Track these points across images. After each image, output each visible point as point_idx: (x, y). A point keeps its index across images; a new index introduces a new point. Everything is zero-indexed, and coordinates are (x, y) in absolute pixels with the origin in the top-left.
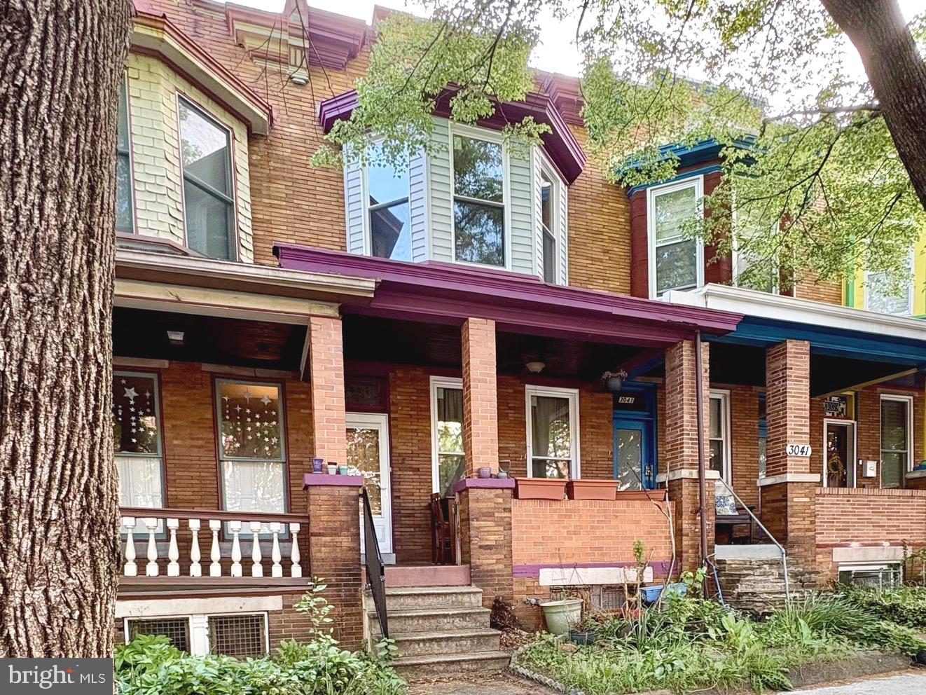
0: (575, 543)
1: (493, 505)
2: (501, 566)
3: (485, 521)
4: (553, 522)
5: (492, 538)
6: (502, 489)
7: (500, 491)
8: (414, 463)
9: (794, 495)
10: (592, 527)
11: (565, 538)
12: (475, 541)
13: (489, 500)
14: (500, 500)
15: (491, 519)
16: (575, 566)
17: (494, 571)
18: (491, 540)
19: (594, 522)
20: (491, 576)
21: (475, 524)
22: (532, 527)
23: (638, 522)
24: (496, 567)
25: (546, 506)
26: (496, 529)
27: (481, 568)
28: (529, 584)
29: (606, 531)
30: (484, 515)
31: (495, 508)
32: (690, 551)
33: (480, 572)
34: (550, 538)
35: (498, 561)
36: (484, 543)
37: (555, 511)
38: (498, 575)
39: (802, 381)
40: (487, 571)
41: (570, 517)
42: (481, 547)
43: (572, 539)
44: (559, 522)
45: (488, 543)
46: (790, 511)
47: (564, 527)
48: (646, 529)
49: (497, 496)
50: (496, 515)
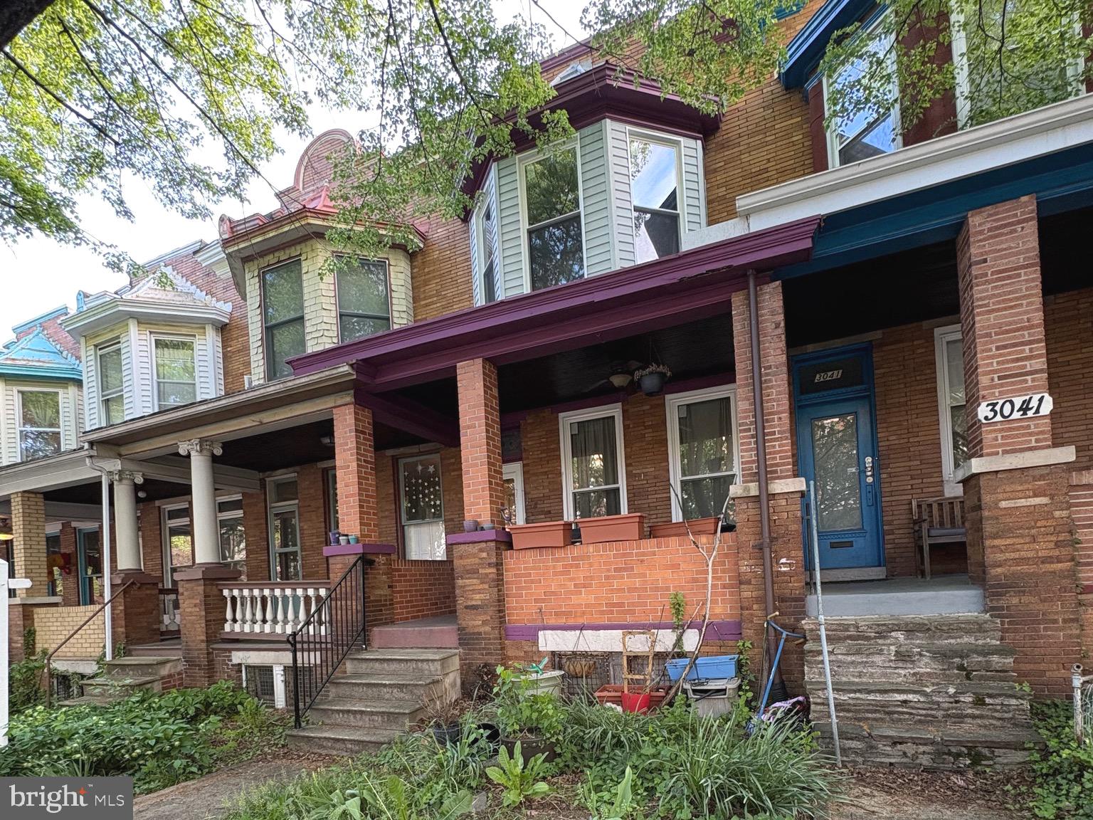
0: (585, 598)
1: (477, 561)
2: (487, 629)
3: (469, 578)
4: (555, 574)
5: (478, 597)
6: (486, 542)
7: (483, 545)
8: (545, 506)
9: (1001, 496)
10: (607, 578)
11: (572, 593)
12: (460, 601)
13: (474, 556)
14: (484, 555)
15: (476, 576)
16: (582, 628)
17: (480, 634)
18: (477, 599)
19: (609, 570)
20: (477, 639)
21: (460, 582)
22: (532, 582)
23: (675, 567)
24: (482, 630)
25: (548, 556)
26: (481, 587)
27: (467, 631)
28: (527, 648)
29: (627, 581)
30: (468, 572)
31: (479, 564)
32: (755, 607)
33: (466, 634)
34: (554, 593)
35: (485, 623)
36: (470, 603)
37: (558, 560)
38: (484, 639)
39: (1019, 275)
40: (474, 634)
41: (577, 566)
42: (467, 607)
43: (581, 592)
44: (562, 573)
45: (474, 603)
46: (988, 528)
47: (571, 579)
48: (689, 576)
49: (481, 550)
50: (481, 571)
